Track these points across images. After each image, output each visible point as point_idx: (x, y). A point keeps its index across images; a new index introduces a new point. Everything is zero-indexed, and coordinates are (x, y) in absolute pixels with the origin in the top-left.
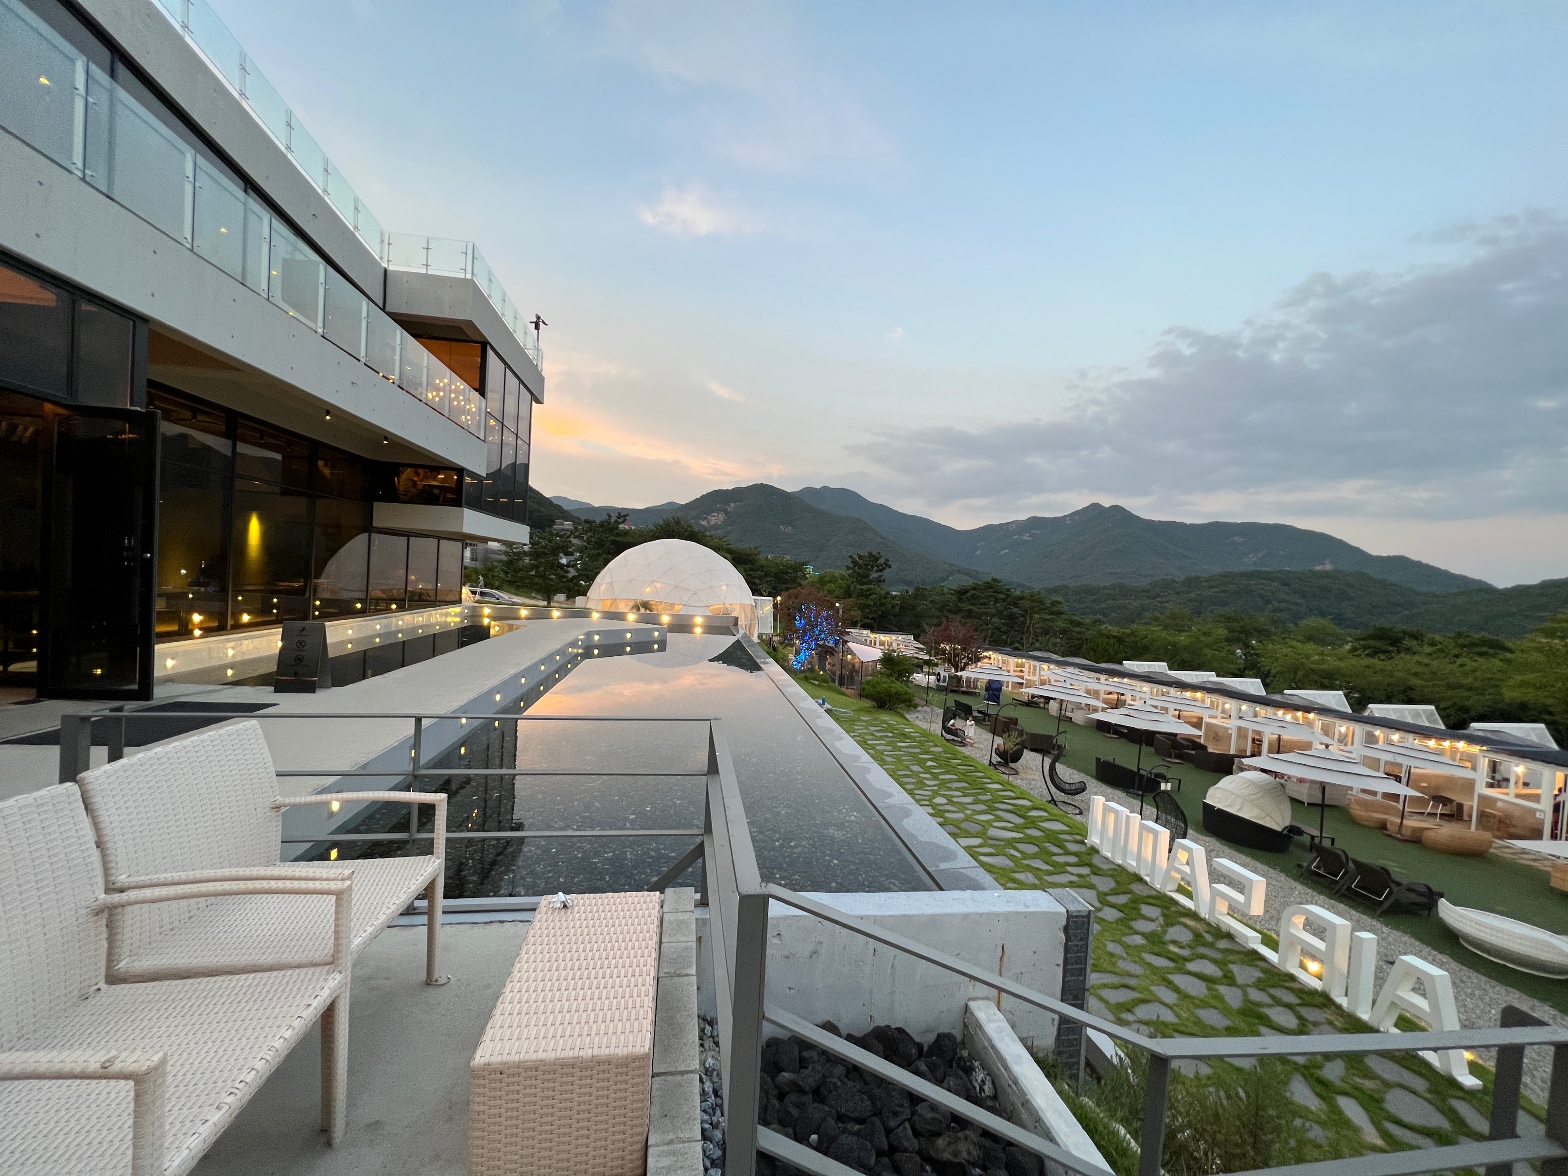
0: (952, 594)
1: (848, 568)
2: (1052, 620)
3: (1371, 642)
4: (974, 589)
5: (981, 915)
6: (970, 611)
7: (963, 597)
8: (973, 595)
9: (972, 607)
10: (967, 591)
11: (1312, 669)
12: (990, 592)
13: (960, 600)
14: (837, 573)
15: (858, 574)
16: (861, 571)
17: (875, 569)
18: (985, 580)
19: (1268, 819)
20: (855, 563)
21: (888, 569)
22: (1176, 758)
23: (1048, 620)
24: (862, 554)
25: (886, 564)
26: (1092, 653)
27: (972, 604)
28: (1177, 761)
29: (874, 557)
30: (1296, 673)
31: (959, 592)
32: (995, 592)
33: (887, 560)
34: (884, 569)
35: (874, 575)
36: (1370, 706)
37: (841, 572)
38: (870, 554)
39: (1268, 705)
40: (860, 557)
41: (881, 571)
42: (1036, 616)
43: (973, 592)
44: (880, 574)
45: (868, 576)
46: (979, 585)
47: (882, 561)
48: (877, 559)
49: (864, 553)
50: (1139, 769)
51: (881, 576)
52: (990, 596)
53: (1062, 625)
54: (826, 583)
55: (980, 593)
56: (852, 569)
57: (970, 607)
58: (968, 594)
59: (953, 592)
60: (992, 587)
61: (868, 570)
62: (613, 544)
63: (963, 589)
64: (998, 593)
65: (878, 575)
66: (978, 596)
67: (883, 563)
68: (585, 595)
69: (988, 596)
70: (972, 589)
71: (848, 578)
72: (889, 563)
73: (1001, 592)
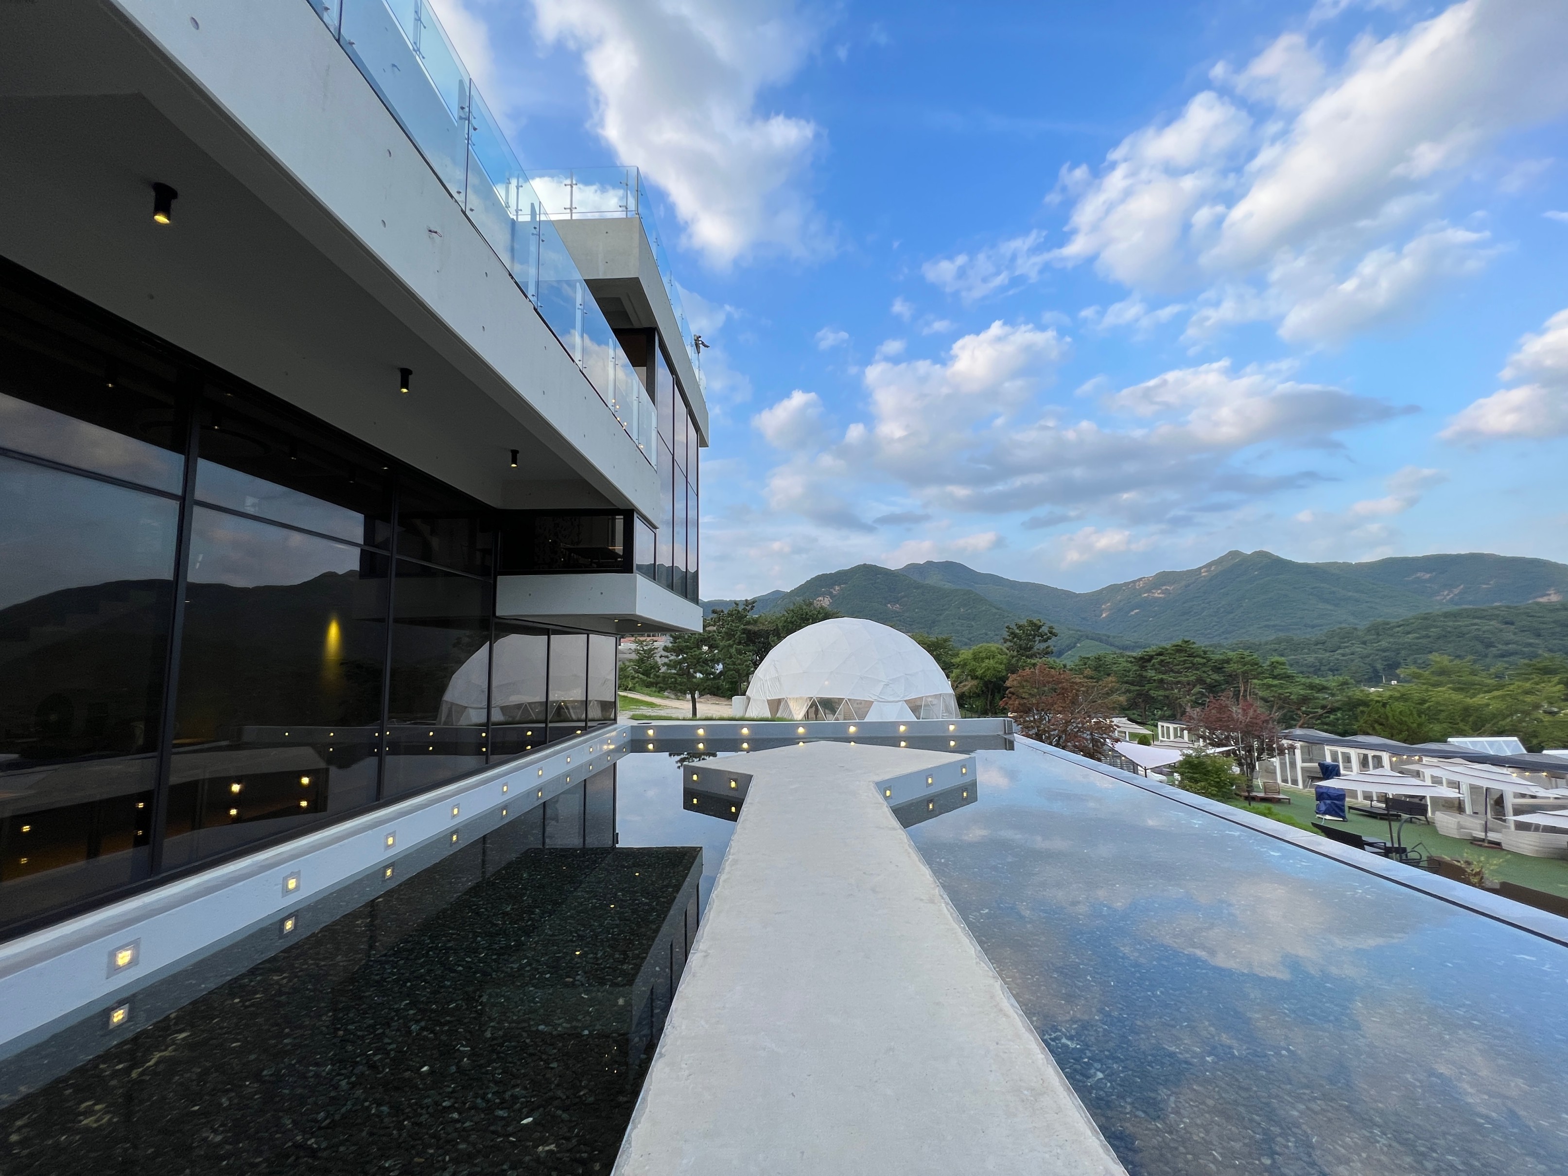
0: (1131, 662)
1: (1006, 641)
4: (1160, 654)
6: (1161, 681)
7: (1145, 664)
8: (1162, 661)
9: (1164, 677)
10: (1151, 658)
12: (1182, 657)
13: (1143, 668)
14: (993, 646)
15: (1019, 646)
16: (1022, 643)
17: (1037, 638)
18: (1175, 643)
20: (1014, 635)
21: (1054, 638)
24: (1021, 623)
25: (1051, 633)
29: (1035, 625)
31: (1141, 658)
32: (1190, 656)
33: (1051, 628)
34: (1049, 638)
35: (1039, 646)
37: (997, 645)
38: (1031, 623)
40: (1019, 627)
41: (1045, 640)
43: (1162, 658)
44: (1046, 644)
45: (1031, 648)
46: (1167, 650)
47: (1044, 629)
48: (1040, 627)
49: (1024, 622)
51: (1047, 647)
52: (1184, 661)
54: (983, 660)
55: (1170, 658)
56: (1010, 641)
57: (1160, 677)
58: (1153, 661)
59: (1133, 660)
60: (1186, 650)
61: (1030, 640)
62: (744, 633)
63: (1146, 655)
64: (1195, 657)
65: (1043, 645)
66: (1169, 662)
67: (1047, 631)
68: (744, 694)
69: (1181, 661)
70: (1157, 655)
71: (1008, 652)
72: (1054, 631)
73: (1198, 656)
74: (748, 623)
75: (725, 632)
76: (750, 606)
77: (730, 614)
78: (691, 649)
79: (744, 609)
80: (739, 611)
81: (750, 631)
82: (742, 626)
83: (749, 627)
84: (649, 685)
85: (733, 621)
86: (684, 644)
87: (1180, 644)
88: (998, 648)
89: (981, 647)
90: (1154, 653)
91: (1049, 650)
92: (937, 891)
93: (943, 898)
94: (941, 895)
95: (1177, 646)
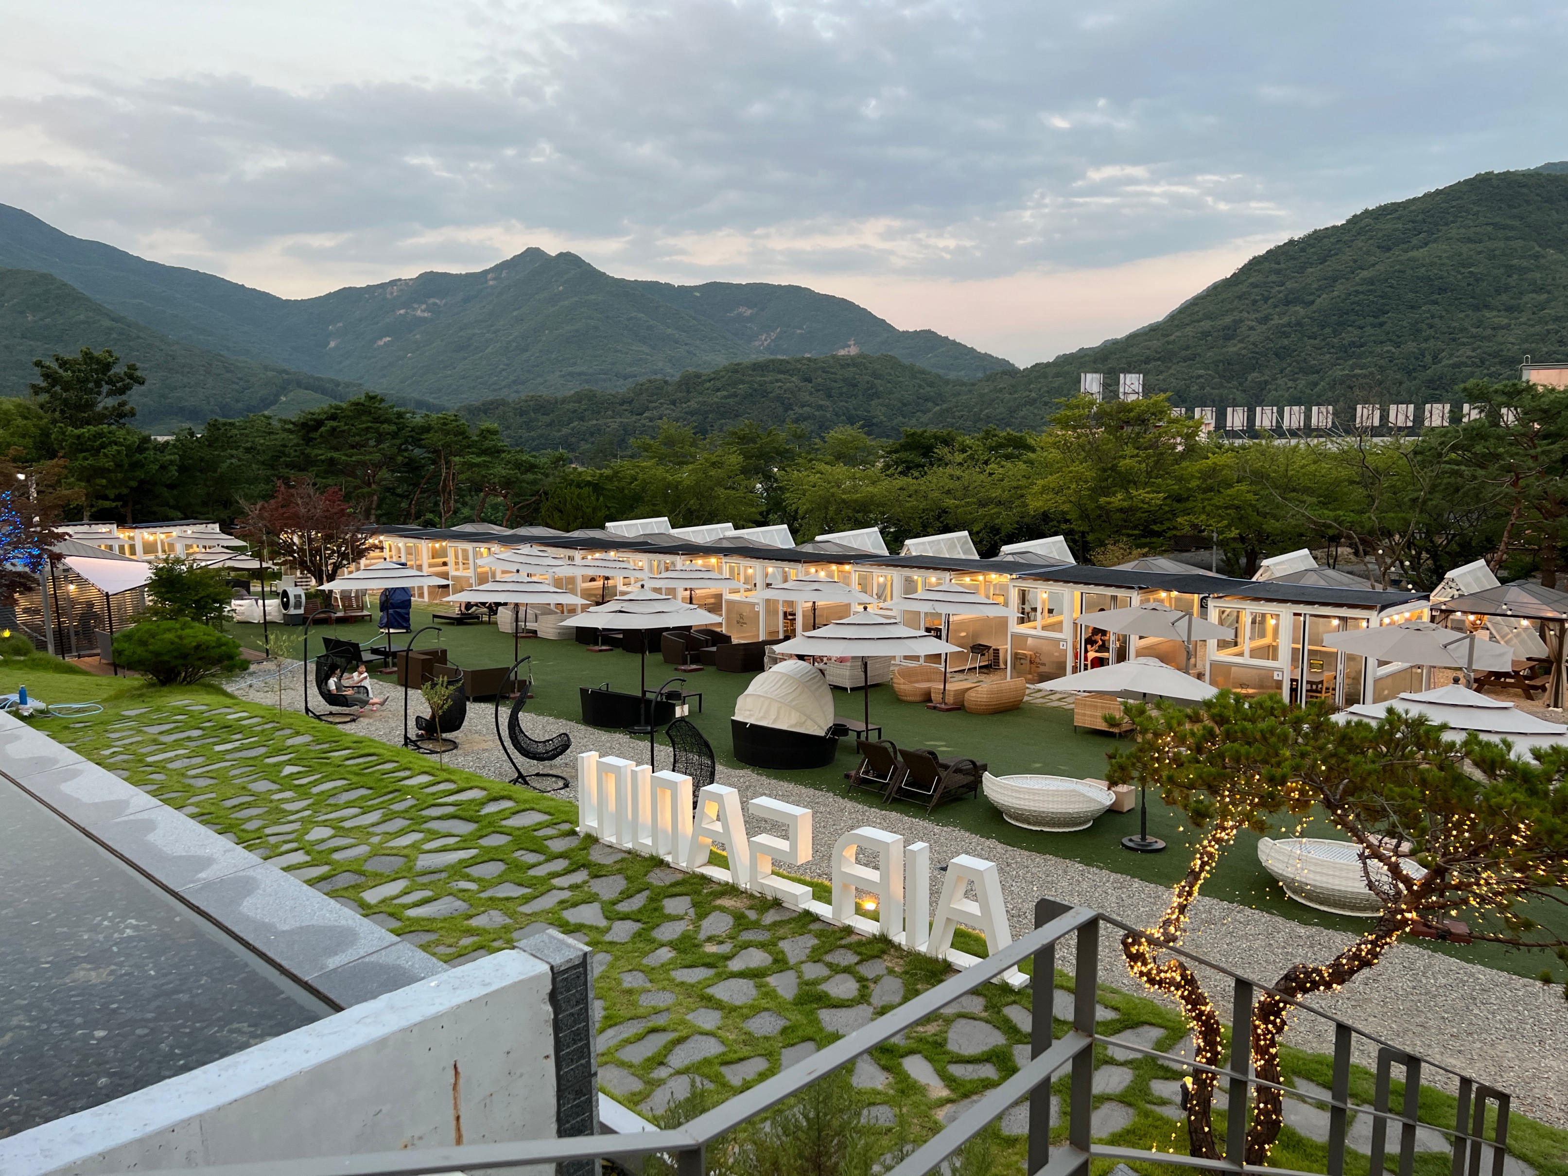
0: (290, 431)
1: (37, 390)
2: (485, 465)
3: (903, 455)
4: (333, 417)
5: (410, 1029)
6: (332, 461)
7: (312, 435)
8: (334, 429)
9: (335, 455)
10: (319, 423)
11: (844, 501)
12: (365, 422)
13: (308, 441)
14: (8, 402)
15: (65, 402)
16: (71, 395)
17: (105, 388)
18: (354, 398)
19: (809, 722)
20: (51, 378)
21: (137, 388)
22: (692, 663)
23: (478, 465)
24: (67, 357)
25: (131, 377)
26: (556, 515)
27: (336, 449)
28: (694, 667)
29: (98, 361)
30: (826, 508)
31: (304, 425)
32: (376, 420)
33: (132, 367)
34: (128, 387)
35: (106, 402)
36: (908, 542)
37: (17, 400)
38: (88, 357)
39: (799, 561)
40: (64, 364)
41: (122, 391)
42: (457, 459)
43: (334, 424)
44: (120, 398)
45: (90, 405)
46: (342, 410)
47: (119, 370)
48: (107, 367)
49: (72, 353)
50: (644, 692)
51: (122, 405)
52: (367, 428)
53: (504, 472)
55: (346, 424)
56: (48, 392)
57: (329, 455)
58: (323, 429)
59: (291, 426)
60: (370, 413)
61: (91, 391)
63: (311, 420)
64: (382, 423)
66: (344, 431)
67: (122, 375)
69: (362, 429)
70: (328, 419)
71: (41, 412)
72: (138, 373)
73: (387, 421)
87: (362, 401)
88: (18, 405)
90: (324, 417)
91: (127, 408)
95: (358, 404)
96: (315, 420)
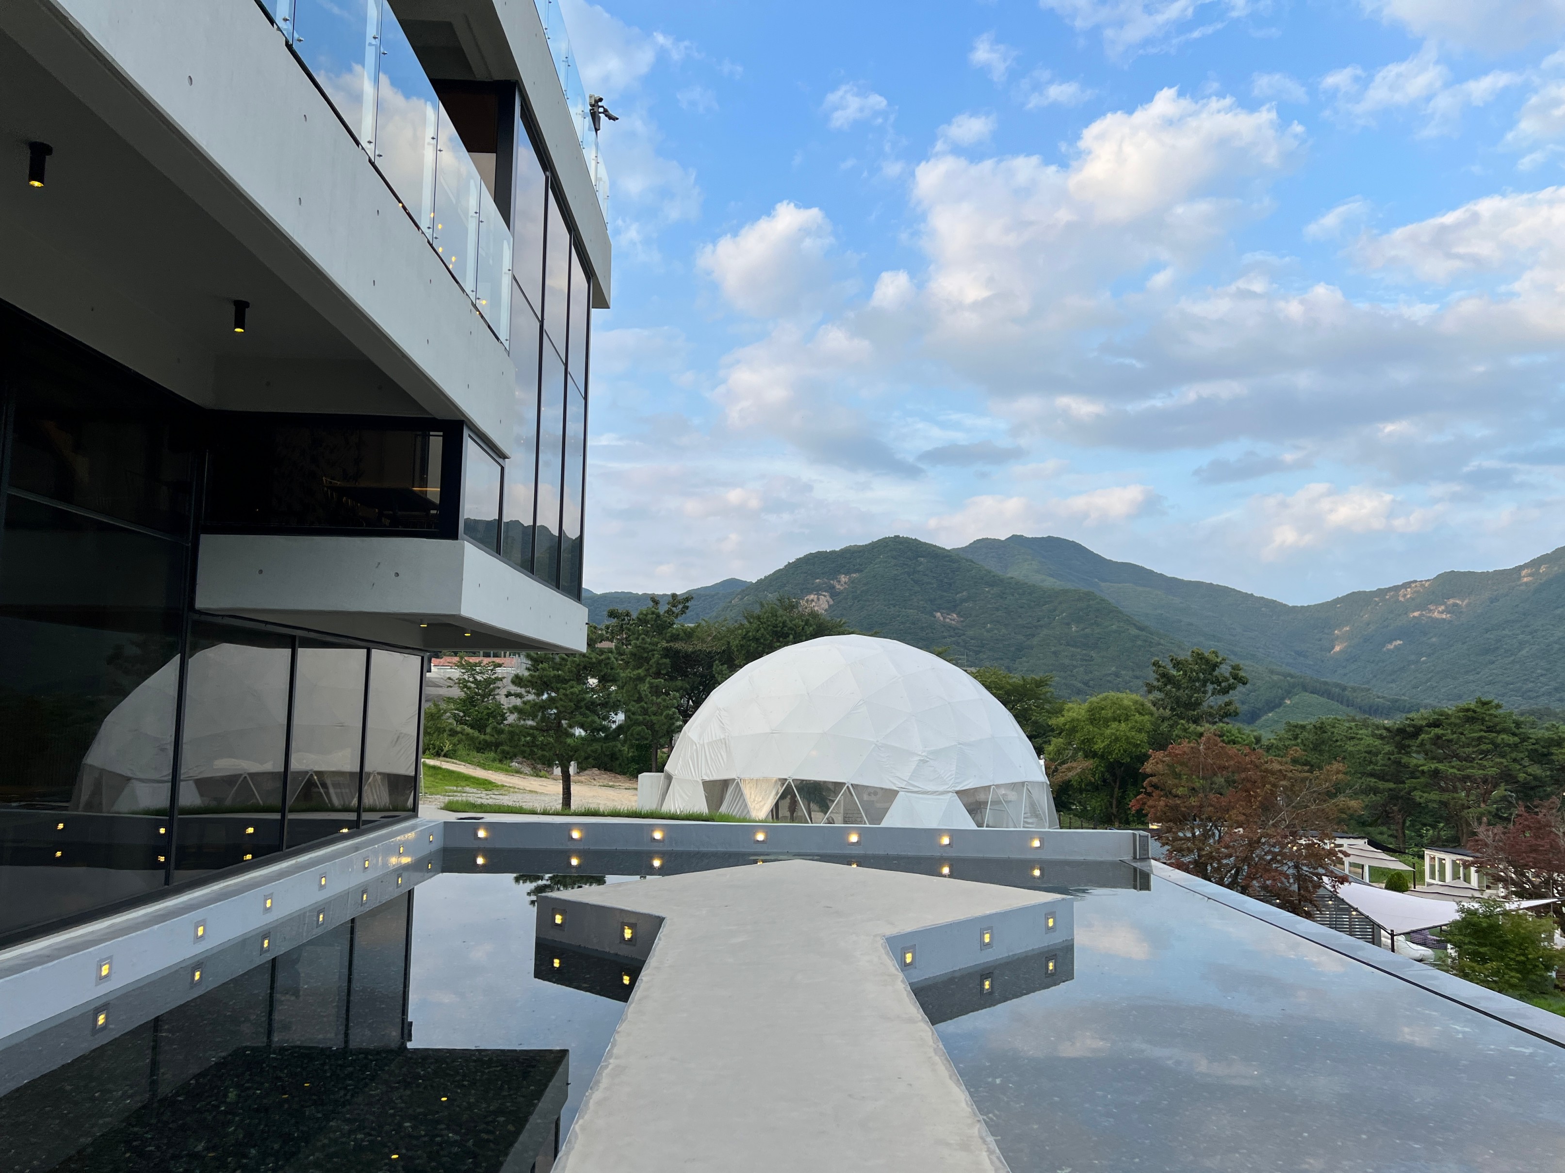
0: (1381, 737)
1: (1151, 689)
4: (1436, 724)
6: (1436, 773)
7: (1407, 742)
8: (1438, 737)
9: (1440, 766)
10: (1418, 730)
12: (1473, 732)
13: (1402, 748)
14: (1128, 698)
17: (1210, 687)
18: (1463, 704)
20: (1166, 678)
21: (1241, 688)
24: (1180, 657)
25: (1235, 677)
27: (1441, 760)
29: (1207, 661)
31: (1401, 731)
32: (1490, 730)
34: (1231, 687)
35: (1212, 701)
37: (1134, 696)
38: (1199, 657)
40: (1177, 664)
41: (1225, 691)
43: (1439, 731)
44: (1226, 698)
45: (1198, 704)
46: (1448, 717)
47: (1224, 670)
48: (1215, 666)
51: (1228, 704)
52: (1480, 738)
54: (1106, 722)
55: (1453, 733)
56: (1160, 690)
57: (1433, 766)
58: (1423, 736)
59: (1385, 733)
60: (1483, 720)
61: (1197, 691)
62: (666, 656)
63: (1409, 726)
64: (1499, 732)
65: (1222, 700)
66: (1450, 740)
67: (1227, 675)
68: (661, 769)
69: (1473, 739)
70: (1429, 725)
71: (1154, 709)
72: (1242, 674)
73: (1504, 731)
74: (675, 638)
75: (633, 654)
76: (680, 606)
77: (642, 620)
78: (565, 681)
79: (669, 612)
80: (658, 616)
81: (677, 652)
82: (664, 644)
83: (678, 645)
84: (482, 747)
85: (646, 633)
86: (553, 673)
87: (1472, 706)
88: (1135, 702)
89: (1105, 699)
90: (1424, 723)
91: (1232, 708)
92: (977, 1129)
93: (984, 1142)
94: (982, 1138)
95: (1468, 710)
96: (1414, 726)
